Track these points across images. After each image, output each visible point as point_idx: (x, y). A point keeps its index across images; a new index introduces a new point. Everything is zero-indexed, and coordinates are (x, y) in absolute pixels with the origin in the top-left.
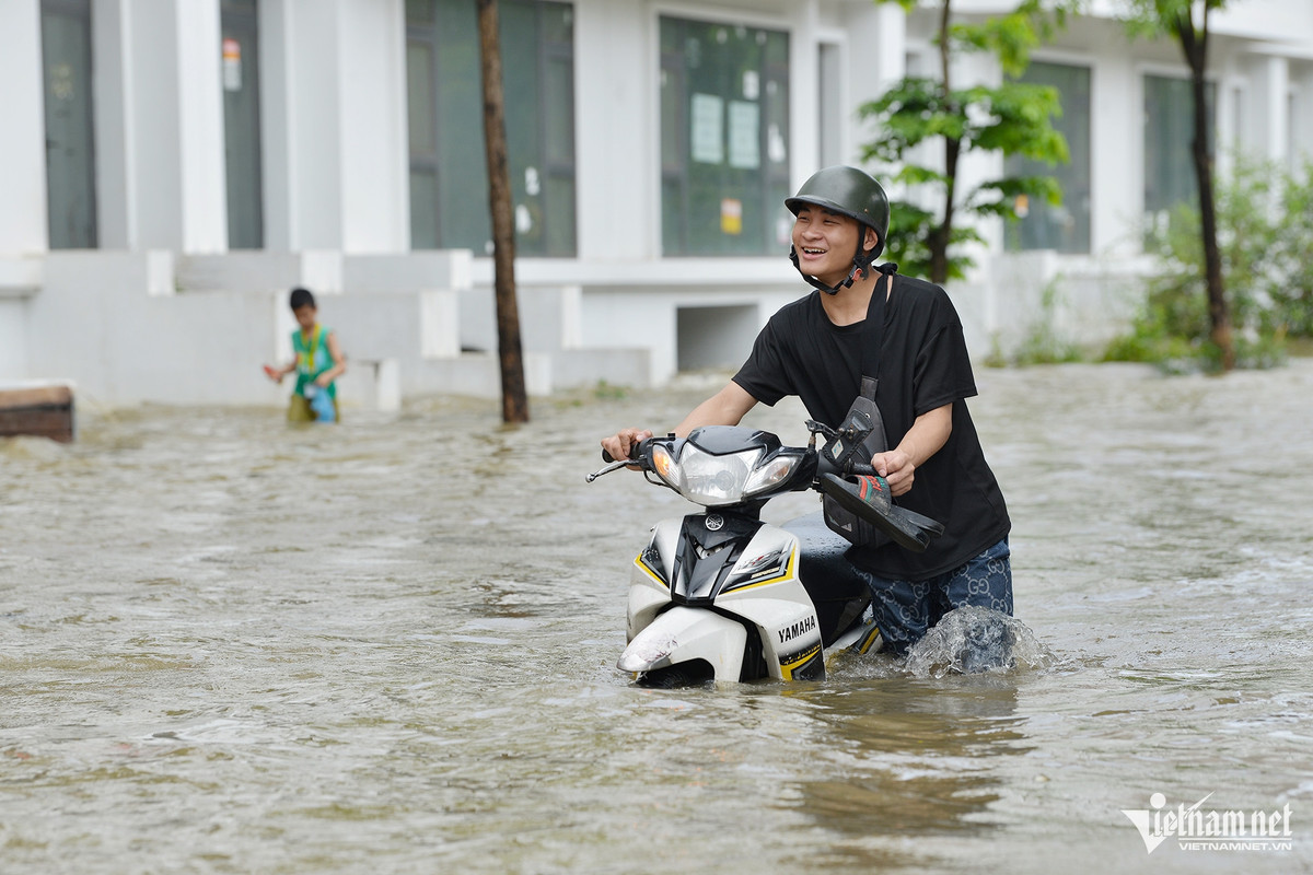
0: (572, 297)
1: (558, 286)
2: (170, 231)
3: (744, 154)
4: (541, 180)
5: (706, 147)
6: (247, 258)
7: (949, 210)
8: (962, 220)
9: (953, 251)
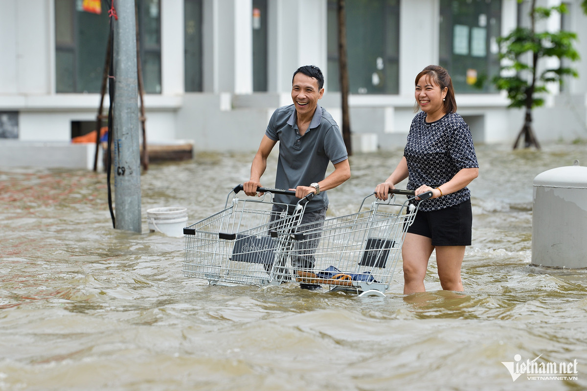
0: (389, 112)
1: (383, 107)
2: (230, 84)
3: (479, 49)
4: (384, 63)
5: (460, 46)
6: (260, 96)
7: (534, 80)
8: (539, 84)
9: (536, 95)
